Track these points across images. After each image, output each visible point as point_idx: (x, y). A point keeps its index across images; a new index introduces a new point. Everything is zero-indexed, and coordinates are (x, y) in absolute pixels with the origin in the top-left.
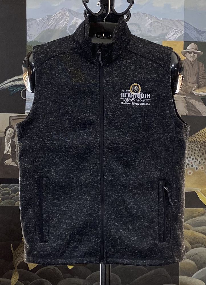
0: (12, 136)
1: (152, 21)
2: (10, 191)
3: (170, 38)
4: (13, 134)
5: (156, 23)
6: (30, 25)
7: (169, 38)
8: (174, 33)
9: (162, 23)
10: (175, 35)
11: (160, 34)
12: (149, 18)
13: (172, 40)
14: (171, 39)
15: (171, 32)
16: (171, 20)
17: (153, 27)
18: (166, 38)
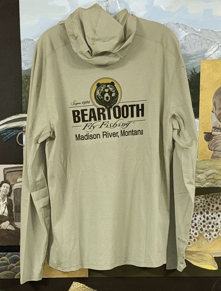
0: (7, 193)
1: (187, 34)
2: (8, 260)
3: (211, 55)
4: (8, 190)
5: (193, 36)
6: (25, 47)
7: (209, 56)
8: (217, 49)
9: (200, 35)
10: (218, 51)
11: (197, 51)
12: (182, 30)
13: (214, 58)
14: (212, 57)
15: (212, 47)
16: (212, 31)
17: (189, 41)
18: (206, 56)
